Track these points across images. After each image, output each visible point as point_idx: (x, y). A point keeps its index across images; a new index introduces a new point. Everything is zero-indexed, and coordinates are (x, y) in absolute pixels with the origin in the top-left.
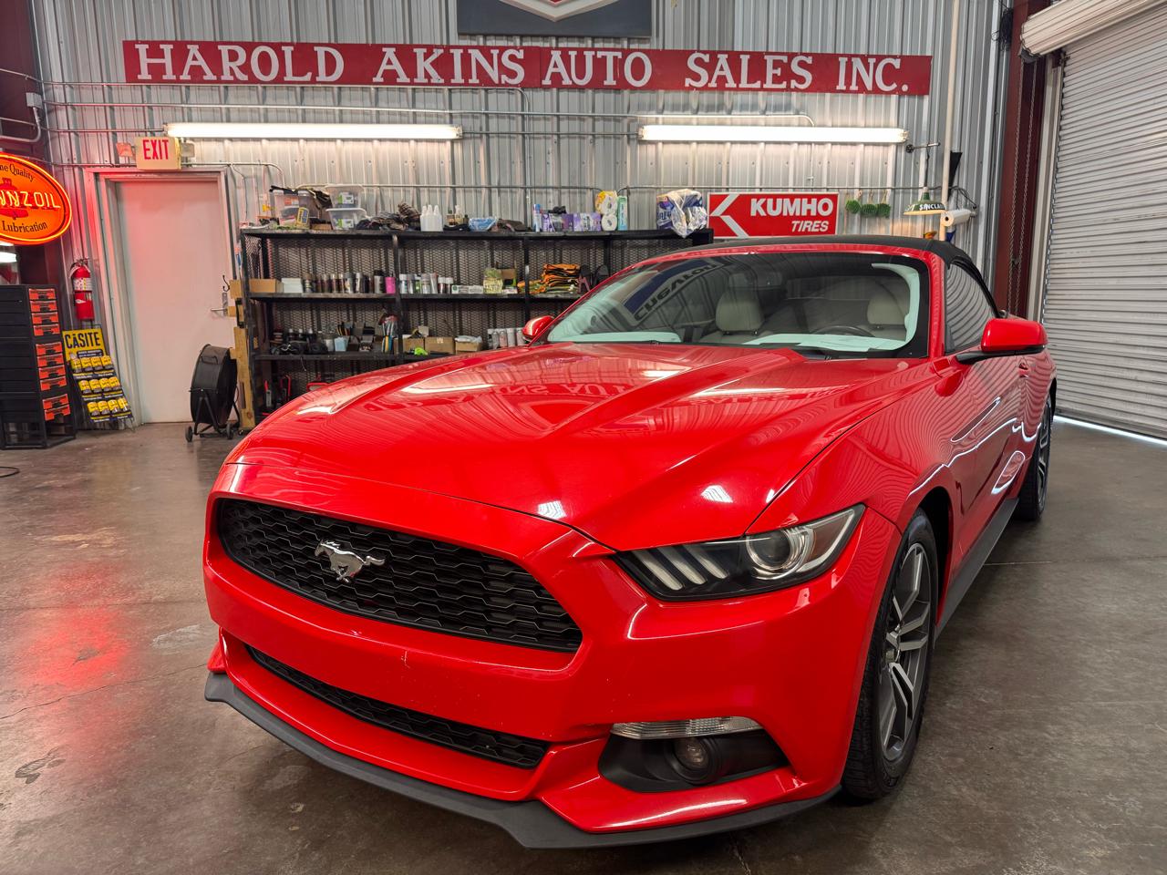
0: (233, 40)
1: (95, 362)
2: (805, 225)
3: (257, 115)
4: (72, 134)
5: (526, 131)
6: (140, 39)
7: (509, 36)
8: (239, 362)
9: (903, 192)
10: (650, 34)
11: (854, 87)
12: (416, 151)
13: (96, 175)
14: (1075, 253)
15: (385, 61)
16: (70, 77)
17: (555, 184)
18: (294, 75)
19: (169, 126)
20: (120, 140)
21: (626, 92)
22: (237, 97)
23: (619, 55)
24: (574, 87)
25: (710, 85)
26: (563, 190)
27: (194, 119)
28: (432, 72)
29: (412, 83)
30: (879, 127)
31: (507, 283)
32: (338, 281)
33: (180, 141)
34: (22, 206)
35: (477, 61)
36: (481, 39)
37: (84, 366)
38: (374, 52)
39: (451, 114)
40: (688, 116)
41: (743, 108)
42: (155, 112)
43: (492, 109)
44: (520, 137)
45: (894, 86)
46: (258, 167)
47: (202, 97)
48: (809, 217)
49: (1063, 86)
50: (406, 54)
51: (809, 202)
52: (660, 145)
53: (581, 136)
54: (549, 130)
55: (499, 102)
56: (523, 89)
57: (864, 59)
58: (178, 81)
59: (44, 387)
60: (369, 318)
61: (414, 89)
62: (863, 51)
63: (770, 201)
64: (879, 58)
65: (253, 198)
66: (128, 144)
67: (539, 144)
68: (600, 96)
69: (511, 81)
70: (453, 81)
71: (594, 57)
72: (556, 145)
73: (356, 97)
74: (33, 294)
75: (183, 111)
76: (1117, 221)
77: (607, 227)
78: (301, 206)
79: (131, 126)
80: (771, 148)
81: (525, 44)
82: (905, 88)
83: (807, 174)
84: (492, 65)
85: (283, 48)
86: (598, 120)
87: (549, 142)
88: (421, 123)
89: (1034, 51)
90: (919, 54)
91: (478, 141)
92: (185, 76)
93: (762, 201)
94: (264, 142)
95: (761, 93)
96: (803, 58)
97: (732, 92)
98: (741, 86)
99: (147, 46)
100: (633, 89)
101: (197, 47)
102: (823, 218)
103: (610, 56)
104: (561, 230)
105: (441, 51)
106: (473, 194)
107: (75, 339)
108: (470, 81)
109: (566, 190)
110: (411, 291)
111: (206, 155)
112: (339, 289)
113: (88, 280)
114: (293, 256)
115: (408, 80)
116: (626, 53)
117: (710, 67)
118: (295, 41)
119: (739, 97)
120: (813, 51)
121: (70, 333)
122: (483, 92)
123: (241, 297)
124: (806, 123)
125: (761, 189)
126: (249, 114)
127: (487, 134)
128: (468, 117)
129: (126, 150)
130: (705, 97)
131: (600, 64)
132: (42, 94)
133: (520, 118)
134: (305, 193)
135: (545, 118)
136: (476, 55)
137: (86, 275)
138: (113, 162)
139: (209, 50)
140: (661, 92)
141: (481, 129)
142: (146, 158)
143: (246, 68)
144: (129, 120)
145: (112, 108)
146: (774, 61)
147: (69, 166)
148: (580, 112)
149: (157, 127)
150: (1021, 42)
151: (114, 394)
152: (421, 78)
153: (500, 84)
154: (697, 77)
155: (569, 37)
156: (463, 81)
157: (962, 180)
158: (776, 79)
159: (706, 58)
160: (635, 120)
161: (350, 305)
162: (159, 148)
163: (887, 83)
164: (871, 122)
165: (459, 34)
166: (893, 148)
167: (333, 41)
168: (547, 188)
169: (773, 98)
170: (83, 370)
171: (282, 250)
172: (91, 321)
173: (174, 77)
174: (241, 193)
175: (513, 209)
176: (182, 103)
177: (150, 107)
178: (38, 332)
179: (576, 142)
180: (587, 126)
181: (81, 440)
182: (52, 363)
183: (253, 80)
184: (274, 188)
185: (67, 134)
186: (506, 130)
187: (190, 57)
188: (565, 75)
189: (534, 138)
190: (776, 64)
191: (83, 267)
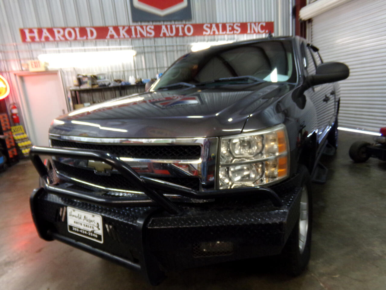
0: (58, 27)
1: (22, 136)
3: (69, 51)
5: (156, 51)
6: (25, 28)
7: (148, 21)
10: (191, 18)
11: (252, 32)
15: (110, 31)
18: (80, 37)
19: (39, 55)
20: (22, 62)
21: (186, 38)
22: (61, 46)
24: (170, 37)
25: (211, 34)
28: (125, 34)
35: (139, 30)
36: (140, 23)
37: (19, 138)
38: (106, 29)
39: (132, 47)
41: (221, 40)
42: (34, 52)
43: (145, 45)
44: (155, 53)
45: (264, 31)
46: (71, 69)
47: (50, 48)
49: (312, 29)
50: (116, 29)
54: (163, 50)
55: (147, 42)
56: (154, 38)
57: (255, 23)
58: (41, 41)
59: (8, 146)
61: (120, 40)
62: (254, 21)
64: (259, 23)
65: (70, 78)
66: (25, 63)
67: (161, 54)
68: (178, 39)
69: (150, 36)
70: (132, 37)
71: (175, 27)
72: (166, 55)
73: (101, 43)
74: (1, 116)
75: (43, 51)
78: (88, 80)
79: (25, 57)
81: (154, 24)
82: (267, 31)
84: (144, 31)
85: (75, 29)
86: (178, 46)
87: (164, 53)
88: (123, 50)
89: (303, 19)
90: (270, 21)
91: (141, 55)
92: (43, 39)
95: (226, 35)
96: (237, 24)
97: (217, 35)
98: (220, 33)
99: (28, 30)
100: (188, 36)
101: (46, 30)
103: (180, 26)
105: (128, 27)
106: (141, 72)
107: (14, 130)
108: (138, 37)
113: (16, 109)
114: (85, 96)
115: (118, 37)
116: (185, 25)
117: (211, 28)
118: (79, 26)
119: (220, 37)
120: (240, 22)
121: (12, 128)
122: (142, 40)
126: (66, 51)
127: (144, 53)
128: (138, 48)
129: (25, 65)
130: (210, 37)
131: (177, 29)
133: (154, 47)
134: (89, 76)
135: (162, 46)
136: (139, 28)
137: (15, 107)
138: (20, 70)
139: (50, 31)
140: (197, 36)
141: (142, 51)
142: (33, 67)
144: (24, 55)
145: (18, 52)
147: (4, 71)
148: (172, 44)
149: (35, 56)
150: (299, 17)
152: (122, 36)
153: (147, 37)
154: (207, 31)
155: (167, 21)
156: (135, 37)
158: (230, 31)
159: (209, 26)
160: (189, 45)
162: (37, 65)
163: (262, 30)
165: (133, 22)
167: (92, 26)
169: (230, 36)
170: (19, 140)
171: (82, 95)
172: (19, 123)
173: (39, 40)
174: (66, 77)
175: (155, 75)
176: (42, 47)
177: (32, 51)
178: (4, 129)
179: (172, 53)
180: (175, 48)
181: (21, 163)
182: (9, 138)
183: (66, 39)
184: (78, 75)
185: (2, 61)
186: (150, 51)
187: (44, 33)
188: (167, 33)
189: (159, 53)
190: (230, 26)
191: (14, 105)
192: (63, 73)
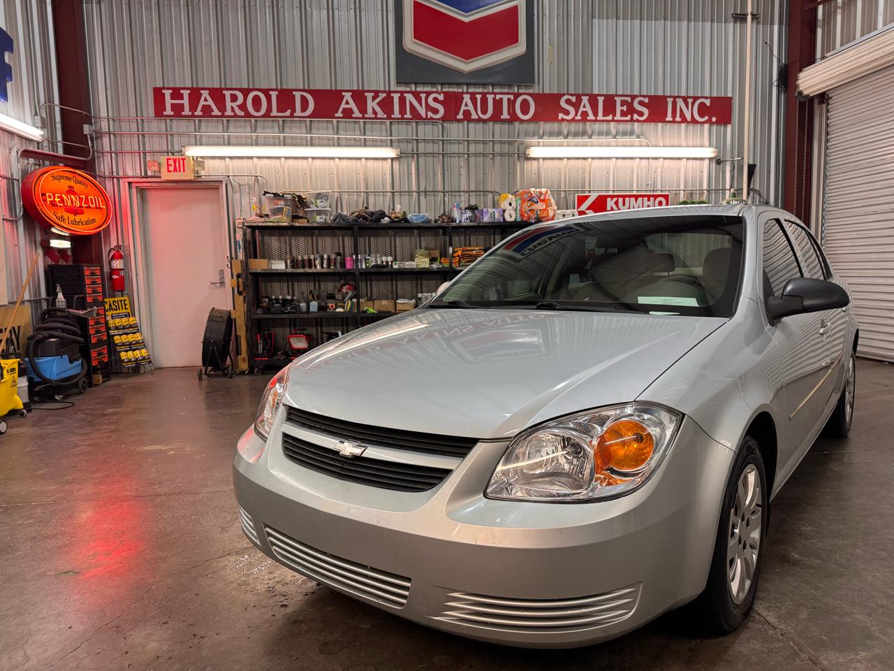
0: (234, 87)
1: (124, 321)
3: (250, 140)
4: (113, 154)
5: (445, 152)
6: (166, 86)
7: (433, 84)
8: (237, 320)
9: (715, 193)
10: (533, 82)
11: (678, 119)
12: (366, 165)
13: (130, 183)
14: (843, 236)
15: (344, 101)
16: (113, 113)
17: (467, 190)
18: (278, 111)
19: (187, 148)
20: (149, 157)
21: (517, 124)
22: (235, 127)
23: (512, 97)
24: (480, 120)
25: (576, 118)
26: (471, 193)
27: (203, 142)
28: (378, 109)
29: (363, 118)
30: (696, 146)
31: (433, 260)
32: (310, 260)
33: (193, 159)
34: (81, 206)
35: (410, 102)
36: (413, 86)
37: (117, 325)
38: (336, 96)
39: (391, 140)
40: (561, 140)
41: (600, 134)
42: (176, 139)
43: (421, 136)
44: (441, 156)
45: (706, 118)
46: (250, 177)
47: (210, 128)
49: (828, 118)
50: (359, 96)
51: (649, 200)
52: (541, 160)
53: (484, 155)
54: (461, 151)
55: (426, 131)
56: (443, 121)
57: (685, 99)
58: (193, 116)
59: (93, 341)
60: (329, 287)
61: (364, 122)
62: (683, 94)
63: (621, 200)
64: (695, 99)
65: (245, 201)
66: (154, 161)
67: (455, 161)
68: (498, 126)
69: (434, 116)
70: (393, 116)
71: (494, 99)
72: (466, 161)
73: (323, 129)
74: (86, 271)
75: (196, 138)
76: (875, 213)
77: (508, 219)
78: (286, 206)
79: (157, 148)
80: (620, 162)
81: (444, 90)
82: (714, 119)
83: (646, 181)
84: (421, 105)
85: (271, 93)
86: (497, 143)
87: (461, 159)
88: (370, 146)
89: (805, 93)
90: (723, 96)
91: (410, 159)
92: (199, 112)
93: (615, 199)
94: (255, 159)
95: (612, 123)
96: (642, 99)
97: (592, 123)
98: (598, 118)
99: (171, 91)
100: (522, 121)
101: (208, 92)
103: (505, 98)
104: (475, 221)
105: (385, 95)
106: (407, 197)
107: (110, 305)
108: (405, 116)
109: (474, 193)
110: (364, 267)
111: (212, 170)
112: (310, 266)
113: (122, 261)
114: (274, 242)
115: (361, 116)
116: (517, 96)
117: (576, 105)
118: (279, 88)
119: (597, 126)
120: (649, 94)
121: (108, 300)
122: (414, 124)
123: (240, 272)
124: (645, 144)
125: (614, 191)
126: (244, 139)
127: (417, 154)
128: (403, 142)
129: (154, 165)
130: (573, 126)
131: (498, 104)
132: (92, 125)
133: (441, 142)
134: (289, 197)
135: (459, 142)
136: (409, 97)
137: (118, 256)
138: (143, 174)
139: (217, 94)
140: (542, 123)
141: (413, 150)
142: (169, 171)
143: (243, 107)
144: (155, 144)
145: (143, 135)
146: (622, 101)
147: (109, 177)
148: (483, 138)
149: (176, 149)
150: (797, 86)
151: (138, 346)
152: (370, 114)
153: (427, 118)
154: (567, 113)
155: (475, 85)
156: (400, 116)
157: (756, 184)
158: (623, 114)
159: (574, 99)
160: (523, 143)
161: (317, 278)
162: (179, 163)
163: (701, 115)
164: (691, 143)
165: (397, 83)
166: (707, 162)
167: (306, 88)
168: (459, 192)
169: (622, 127)
170: (117, 328)
171: (267, 238)
172: (122, 291)
173: (190, 114)
174: (237, 196)
175: (436, 207)
176: (195, 132)
177: (172, 135)
178: (89, 300)
179: (481, 159)
181: (116, 382)
182: (98, 322)
183: (248, 115)
185: (109, 154)
186: (431, 151)
187: (203, 99)
188: (473, 111)
189: (450, 157)
190: (623, 103)
191: (118, 251)
192: (233, 186)
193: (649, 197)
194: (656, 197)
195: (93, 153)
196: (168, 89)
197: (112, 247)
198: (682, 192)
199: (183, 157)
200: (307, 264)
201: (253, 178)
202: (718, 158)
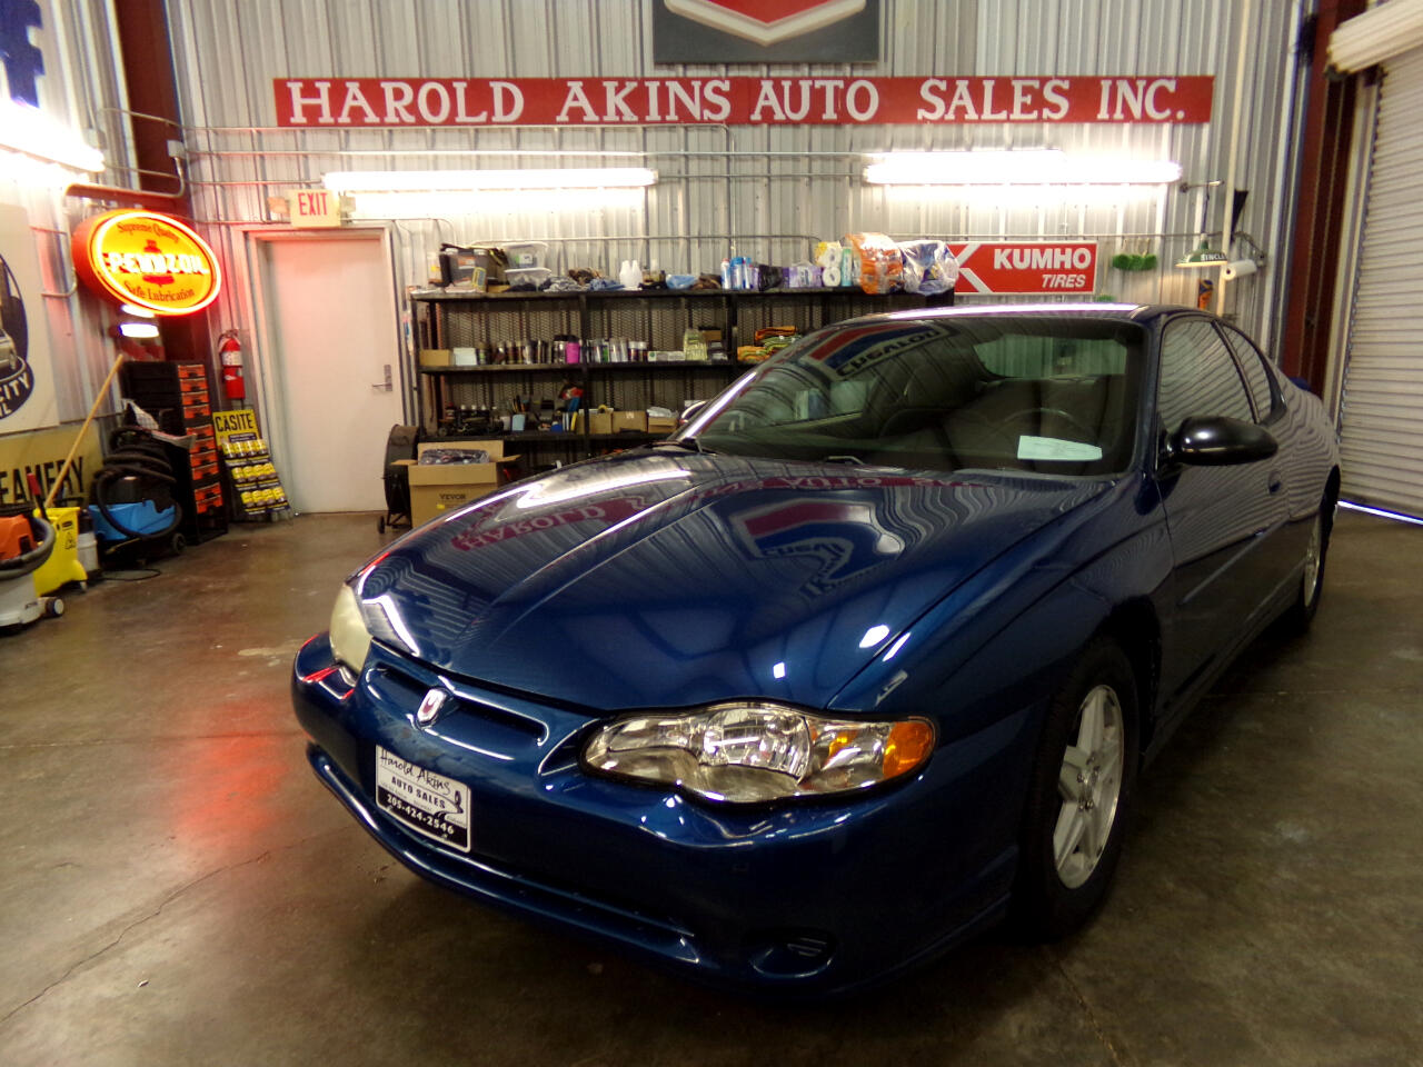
0: (399, 76)
1: (250, 446)
2: (1059, 280)
3: (425, 162)
4: (218, 188)
5: (732, 173)
6: (293, 76)
7: (713, 64)
9: (1175, 240)
10: (877, 58)
11: (1118, 115)
12: (604, 199)
13: (246, 233)
15: (571, 96)
16: (214, 121)
17: (765, 233)
18: (467, 115)
19: (327, 175)
20: (272, 192)
21: (848, 127)
22: (403, 142)
24: (788, 122)
25: (947, 117)
26: (773, 240)
27: (354, 167)
28: (624, 108)
29: (601, 122)
31: (712, 348)
32: (515, 349)
33: (339, 194)
35: (676, 96)
36: (681, 69)
37: (237, 451)
38: (557, 87)
39: (645, 158)
40: (921, 153)
41: (986, 142)
42: (312, 163)
43: (693, 150)
44: (725, 181)
45: (1168, 113)
46: (427, 222)
47: (364, 145)
48: (1062, 270)
49: (1378, 110)
50: (594, 88)
51: (1063, 253)
52: (888, 187)
54: (758, 172)
55: (699, 141)
56: (728, 125)
57: (1132, 82)
58: (336, 124)
59: (196, 476)
60: (547, 390)
61: (603, 130)
62: (1130, 72)
63: (1017, 253)
64: (1150, 80)
65: (421, 257)
66: (280, 198)
67: (747, 187)
68: (817, 132)
69: (714, 117)
70: (648, 118)
71: (812, 88)
72: (765, 189)
73: (538, 142)
74: (182, 371)
75: (342, 159)
77: (830, 283)
78: (477, 265)
79: (284, 177)
81: (731, 74)
82: (1180, 115)
83: (1060, 220)
84: (692, 98)
85: (455, 85)
86: (816, 160)
87: (758, 185)
88: (610, 167)
89: (1342, 67)
90: (1199, 74)
91: (676, 186)
92: (344, 118)
93: (1007, 251)
94: (433, 193)
95: (1007, 126)
96: (1058, 83)
97: (973, 125)
98: (984, 117)
99: (300, 85)
100: (856, 123)
101: (357, 85)
102: (1078, 272)
103: (830, 86)
105: (635, 84)
106: (670, 245)
107: (226, 422)
108: (668, 118)
109: (778, 240)
110: (599, 360)
111: (366, 212)
112: (516, 359)
113: (238, 353)
114: (464, 322)
115: (597, 118)
116: (849, 81)
117: (947, 96)
118: (468, 76)
119: (981, 131)
120: (1071, 74)
121: (221, 414)
122: (682, 131)
124: (1061, 159)
125: (1006, 238)
126: (416, 160)
127: (687, 179)
128: (664, 159)
129: (279, 205)
130: (941, 131)
131: (818, 96)
132: (182, 141)
133: (725, 159)
134: (481, 253)
135: (754, 158)
136: (674, 87)
137: (235, 347)
138: (265, 219)
139: (372, 88)
140: (889, 127)
141: (679, 172)
142: (302, 213)
143: (412, 108)
144: (280, 170)
145: (262, 157)
146: (1023, 87)
147: (215, 223)
148: (794, 151)
149: (313, 177)
150: (1327, 56)
151: (269, 483)
152: (611, 115)
153: (702, 121)
154: (931, 108)
155: (782, 64)
156: (659, 118)
157: (1248, 224)
159: (943, 86)
160: (858, 159)
161: (528, 377)
162: (315, 204)
163: (1159, 107)
165: (656, 64)
166: (1163, 189)
167: (511, 76)
168: (754, 237)
169: (1022, 130)
170: (237, 457)
171: (452, 316)
172: (242, 399)
173: (332, 120)
174: (407, 251)
175: (716, 263)
176: (341, 149)
177: (306, 156)
178: (188, 415)
179: (790, 184)
180: (803, 167)
181: (235, 535)
182: (203, 449)
183: (421, 122)
184: (446, 246)
185: (212, 187)
186: (708, 173)
187: (349, 96)
188: (777, 108)
189: (740, 181)
190: (1026, 91)
191: (232, 339)
192: (399, 235)
193: (1063, 248)
194: (1075, 247)
195: (187, 185)
196: (296, 80)
197: (224, 332)
198: (1119, 241)
199: (324, 191)
200: (511, 357)
201: (431, 222)
202: (1183, 181)
